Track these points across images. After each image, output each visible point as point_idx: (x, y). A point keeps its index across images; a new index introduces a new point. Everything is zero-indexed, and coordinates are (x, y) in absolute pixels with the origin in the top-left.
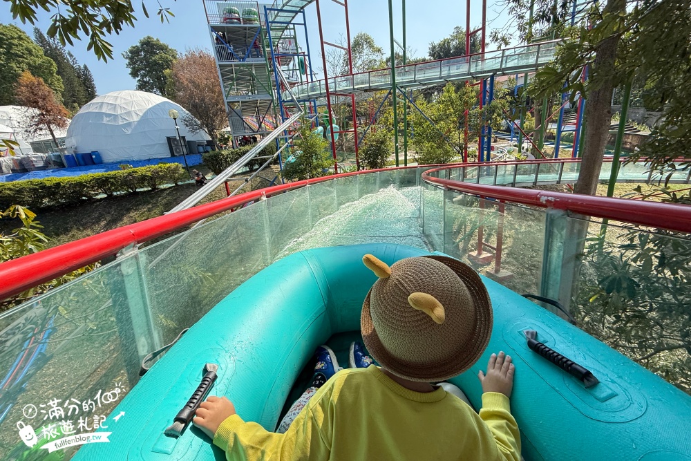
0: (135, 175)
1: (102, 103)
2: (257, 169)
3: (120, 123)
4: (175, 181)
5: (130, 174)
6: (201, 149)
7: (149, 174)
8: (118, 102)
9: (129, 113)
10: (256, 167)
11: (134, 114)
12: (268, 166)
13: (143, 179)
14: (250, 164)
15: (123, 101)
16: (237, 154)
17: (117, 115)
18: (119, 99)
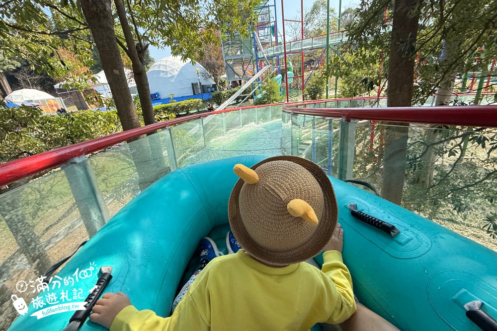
0: (180, 105)
1: (160, 65)
2: (240, 102)
3: (169, 76)
4: (198, 109)
5: (177, 105)
6: (209, 90)
7: (186, 105)
8: (167, 64)
9: (173, 70)
10: (240, 100)
11: (175, 70)
12: (247, 100)
13: (183, 108)
14: (237, 99)
15: (170, 63)
16: (230, 93)
17: (167, 72)
18: (168, 62)
